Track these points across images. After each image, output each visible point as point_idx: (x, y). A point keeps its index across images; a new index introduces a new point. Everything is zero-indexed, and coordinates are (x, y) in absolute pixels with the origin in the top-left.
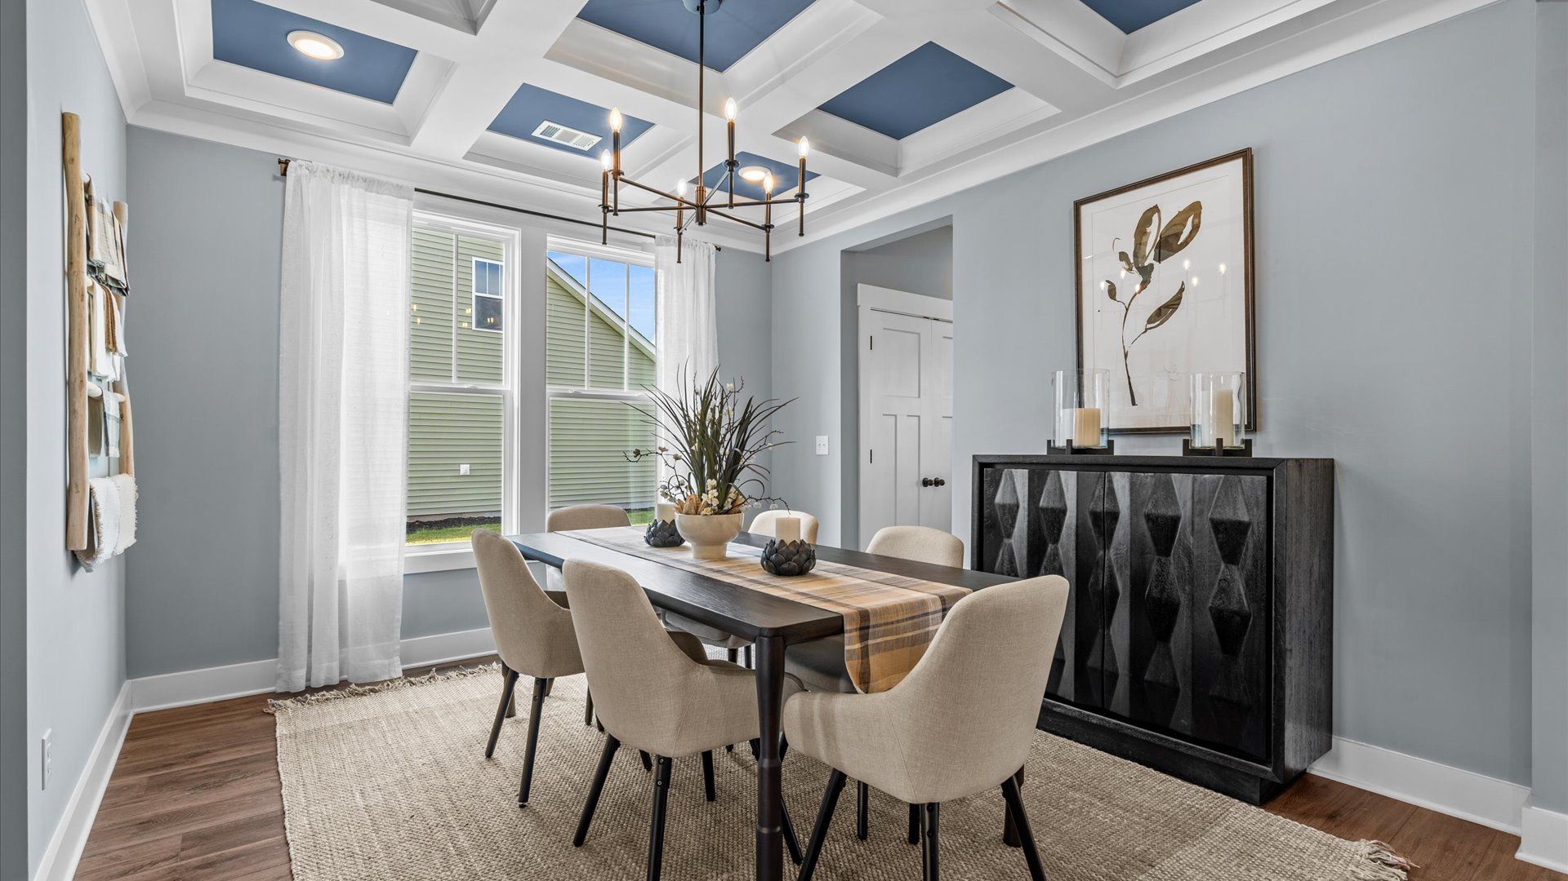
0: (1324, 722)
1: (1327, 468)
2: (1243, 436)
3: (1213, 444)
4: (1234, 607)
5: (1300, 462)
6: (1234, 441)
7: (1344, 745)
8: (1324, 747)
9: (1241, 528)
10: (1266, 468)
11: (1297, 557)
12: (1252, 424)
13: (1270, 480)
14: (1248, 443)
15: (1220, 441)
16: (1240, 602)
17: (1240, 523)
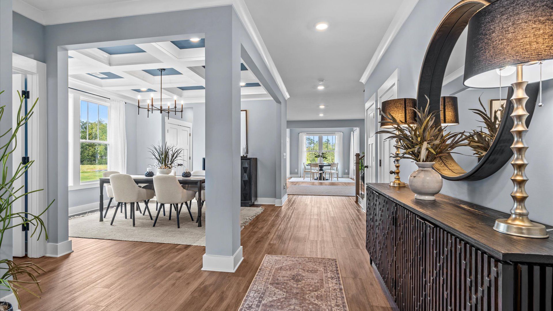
0: (256, 197)
1: (256, 159)
2: (246, 154)
3: (243, 156)
4: (246, 179)
5: (253, 158)
6: (245, 155)
7: (259, 199)
8: (256, 200)
9: (247, 168)
10: (250, 159)
11: (253, 171)
12: (247, 152)
13: (250, 161)
14: (247, 155)
15: (243, 155)
16: (247, 179)
17: (247, 167)
